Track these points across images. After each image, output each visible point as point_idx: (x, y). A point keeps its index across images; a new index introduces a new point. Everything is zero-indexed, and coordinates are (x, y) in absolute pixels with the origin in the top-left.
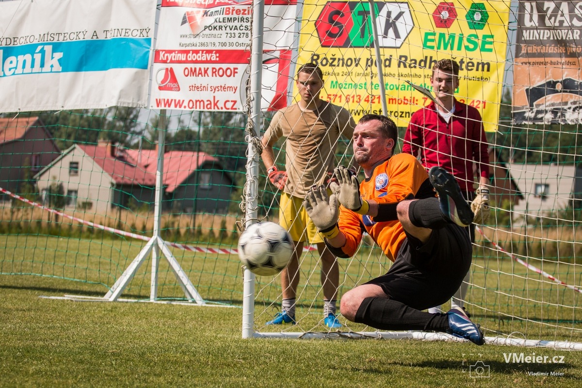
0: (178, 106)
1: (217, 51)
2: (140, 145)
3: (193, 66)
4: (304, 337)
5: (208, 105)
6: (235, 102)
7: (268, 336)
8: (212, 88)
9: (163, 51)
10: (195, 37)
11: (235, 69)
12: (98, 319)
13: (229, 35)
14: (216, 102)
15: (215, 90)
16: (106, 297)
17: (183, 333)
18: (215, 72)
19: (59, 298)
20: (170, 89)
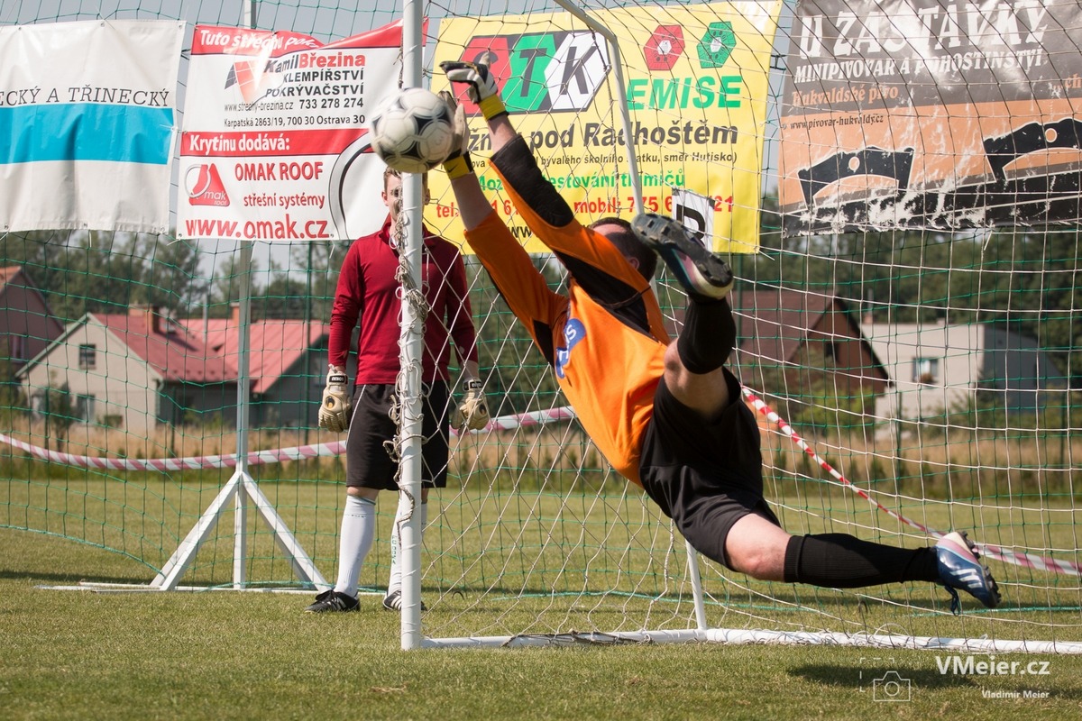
0: (225, 233)
1: (287, 134)
2: (205, 311)
3: (249, 161)
4: (512, 645)
5: (277, 230)
6: (324, 224)
7: (447, 645)
8: (283, 200)
9: (195, 134)
10: (249, 109)
11: (318, 164)
12: (142, 623)
13: (306, 104)
14: (291, 223)
15: (288, 203)
16: (155, 584)
17: (295, 643)
18: (285, 171)
19: (70, 588)
20: (209, 202)
